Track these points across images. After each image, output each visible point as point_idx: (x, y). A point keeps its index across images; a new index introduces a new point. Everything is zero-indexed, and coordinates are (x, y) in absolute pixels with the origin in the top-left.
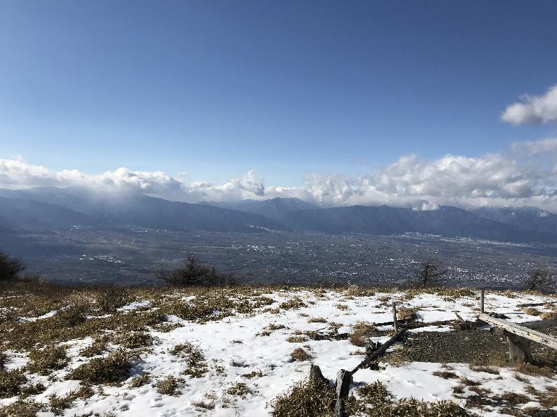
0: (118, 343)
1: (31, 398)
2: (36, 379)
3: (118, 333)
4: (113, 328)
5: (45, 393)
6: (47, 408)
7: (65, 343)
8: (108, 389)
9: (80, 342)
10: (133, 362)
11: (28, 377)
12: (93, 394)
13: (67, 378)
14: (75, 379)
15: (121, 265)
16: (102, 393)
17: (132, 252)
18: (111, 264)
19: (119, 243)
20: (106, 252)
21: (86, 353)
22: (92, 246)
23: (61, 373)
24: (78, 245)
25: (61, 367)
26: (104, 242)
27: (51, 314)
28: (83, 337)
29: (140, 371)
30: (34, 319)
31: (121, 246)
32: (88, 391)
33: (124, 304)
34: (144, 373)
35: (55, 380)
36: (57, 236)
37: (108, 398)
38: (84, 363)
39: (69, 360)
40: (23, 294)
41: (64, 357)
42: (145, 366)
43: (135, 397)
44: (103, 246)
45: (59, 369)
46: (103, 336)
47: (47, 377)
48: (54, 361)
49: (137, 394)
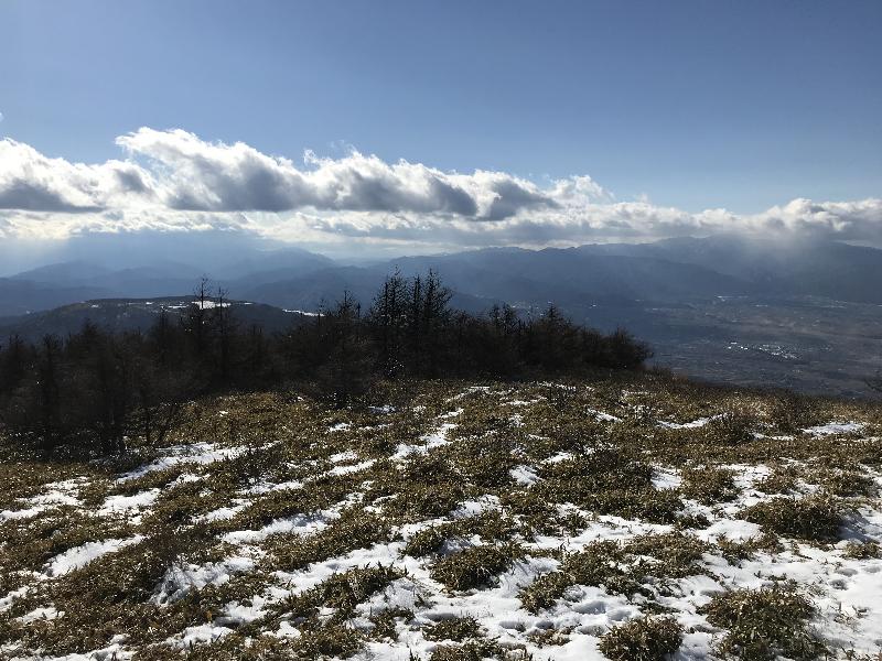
0: (814, 483)
1: (690, 532)
2: (695, 508)
3: (811, 467)
4: (801, 458)
5: (710, 530)
6: (717, 552)
7: (729, 467)
8: (805, 549)
9: (751, 469)
10: (848, 517)
11: (684, 502)
12: (782, 550)
13: (739, 517)
14: (751, 521)
15: (796, 362)
16: (796, 553)
17: (814, 341)
18: (778, 360)
19: (791, 325)
20: (768, 338)
21: (763, 487)
22: (746, 329)
23: (731, 508)
24: (725, 326)
25: (729, 499)
26: (767, 322)
27: (700, 423)
28: (754, 464)
29: (860, 534)
30: (678, 427)
31: (794, 330)
32: (774, 544)
33: (815, 425)
34: (870, 540)
35: (721, 516)
36: (693, 311)
37: (808, 563)
38: (762, 500)
39: (739, 491)
40: (656, 390)
41: (731, 486)
42: (868, 528)
43: (855, 572)
44: (764, 329)
45: (726, 501)
46: (786, 467)
47: (710, 509)
48: (719, 490)
49: (858, 569)
